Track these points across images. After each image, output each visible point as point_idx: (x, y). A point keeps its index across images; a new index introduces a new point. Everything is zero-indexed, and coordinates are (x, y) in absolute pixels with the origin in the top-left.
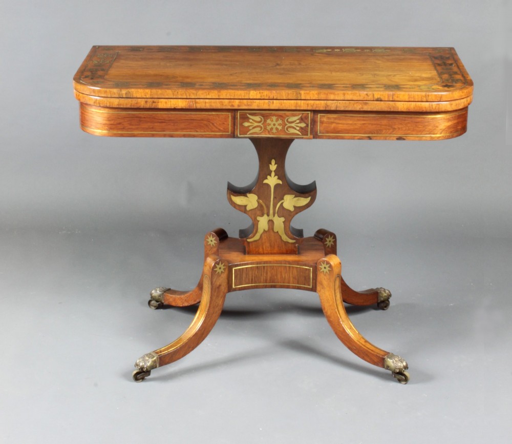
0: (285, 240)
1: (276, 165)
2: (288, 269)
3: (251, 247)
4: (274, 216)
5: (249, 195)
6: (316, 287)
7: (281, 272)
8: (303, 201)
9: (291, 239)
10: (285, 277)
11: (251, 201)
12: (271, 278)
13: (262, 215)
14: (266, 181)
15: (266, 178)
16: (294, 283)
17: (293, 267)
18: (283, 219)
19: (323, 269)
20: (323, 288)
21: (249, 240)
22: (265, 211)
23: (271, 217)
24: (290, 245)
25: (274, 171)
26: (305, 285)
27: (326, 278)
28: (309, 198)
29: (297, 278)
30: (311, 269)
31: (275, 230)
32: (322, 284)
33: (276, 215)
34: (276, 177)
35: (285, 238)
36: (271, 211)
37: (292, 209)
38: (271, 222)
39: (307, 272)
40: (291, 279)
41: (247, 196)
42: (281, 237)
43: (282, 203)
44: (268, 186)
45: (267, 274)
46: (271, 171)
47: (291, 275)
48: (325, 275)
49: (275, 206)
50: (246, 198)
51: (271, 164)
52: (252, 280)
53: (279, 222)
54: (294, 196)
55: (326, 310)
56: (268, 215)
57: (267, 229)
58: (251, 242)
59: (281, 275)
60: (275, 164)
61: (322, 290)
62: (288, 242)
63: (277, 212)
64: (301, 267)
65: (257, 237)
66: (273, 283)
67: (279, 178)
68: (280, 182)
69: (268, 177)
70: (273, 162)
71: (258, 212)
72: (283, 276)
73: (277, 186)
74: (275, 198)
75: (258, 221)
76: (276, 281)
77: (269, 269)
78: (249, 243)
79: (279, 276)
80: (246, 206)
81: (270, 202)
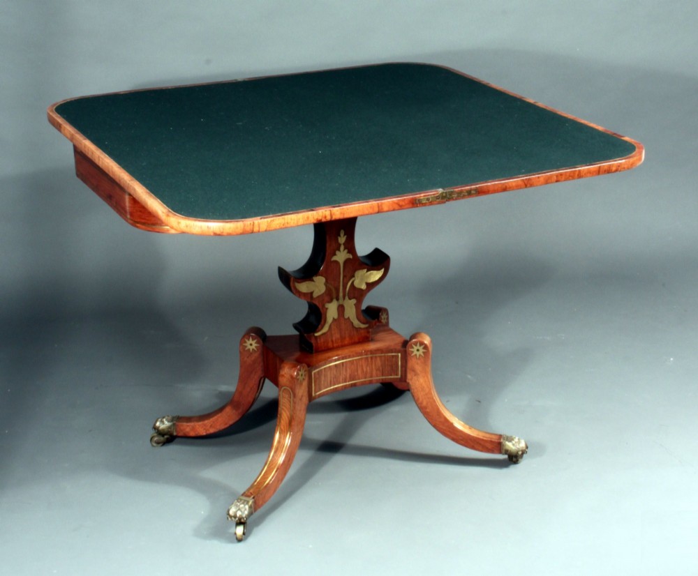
0: (357, 327)
1: (345, 237)
2: (370, 360)
3: (319, 342)
4: (344, 298)
5: (315, 278)
6: (406, 376)
7: (362, 366)
8: (375, 275)
9: (364, 323)
10: (367, 371)
11: (318, 286)
12: (350, 375)
13: (331, 301)
14: (334, 258)
15: (335, 254)
16: (377, 376)
17: (376, 357)
18: (354, 301)
19: (415, 352)
20: (416, 374)
21: (316, 334)
22: (334, 296)
23: (341, 302)
24: (362, 331)
25: (344, 244)
26: (391, 375)
27: (419, 362)
28: (383, 270)
29: (381, 368)
30: (400, 354)
31: (346, 317)
32: (414, 370)
33: (347, 298)
34: (346, 251)
35: (356, 323)
36: (341, 295)
37: (364, 287)
38: (341, 309)
39: (394, 359)
40: (374, 372)
41: (313, 281)
42: (352, 323)
43: (353, 283)
44: (337, 263)
45: (346, 370)
46: (340, 245)
47: (374, 367)
48: (419, 359)
49: (345, 287)
50: (313, 283)
51: (340, 236)
52: (331, 382)
53: (350, 305)
54: (365, 270)
55: (421, 400)
56: (338, 299)
57: (336, 317)
58: (320, 336)
59: (362, 369)
60: (345, 235)
61: (415, 378)
62: (360, 328)
63: (348, 293)
64: (386, 354)
65: (325, 329)
66: (353, 380)
67: (349, 252)
68: (351, 257)
69: (337, 252)
70: (342, 233)
71: (326, 298)
72: (365, 370)
73: (347, 262)
74: (344, 276)
75: (327, 309)
76: (357, 377)
77: (348, 365)
78: (316, 337)
79: (360, 372)
80: (312, 293)
81: (339, 282)
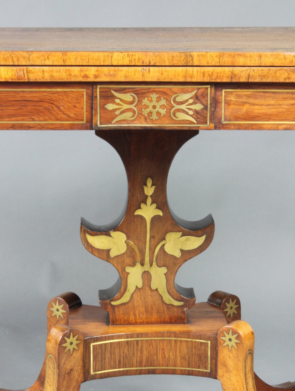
0: (168, 303)
1: (154, 187)
2: (173, 344)
3: (117, 313)
4: (151, 265)
5: (113, 234)
6: (216, 371)
7: (163, 349)
8: (195, 242)
9: (177, 300)
10: (169, 356)
11: (116, 243)
12: (147, 358)
13: (133, 265)
14: (138, 212)
15: (139, 208)
16: (182, 366)
17: (181, 341)
18: (164, 270)
19: (227, 342)
20: (228, 371)
21: (113, 303)
22: (138, 259)
23: (146, 268)
24: (175, 310)
25: (151, 196)
26: (199, 367)
27: (231, 355)
28: (204, 237)
29: (187, 357)
30: (209, 342)
31: (153, 287)
32: (225, 366)
33: (154, 264)
34: (154, 205)
35: (168, 299)
36: (147, 259)
37: (178, 254)
38: (147, 276)
39: (203, 347)
40: (179, 360)
41: (110, 236)
42: (162, 297)
43: (163, 245)
44: (142, 218)
45: (142, 352)
46: (147, 197)
47: (178, 354)
48: (231, 351)
49: (152, 251)
50: (109, 238)
51: (146, 185)
52: (120, 361)
53: (158, 274)
54: (180, 234)
56: (142, 264)
57: (140, 285)
58: (118, 306)
59: (164, 353)
60: (152, 185)
61: (226, 375)
62: (172, 305)
63: (156, 259)
64: (193, 340)
65: (126, 298)
66: (151, 366)
67: (158, 208)
68: (161, 213)
69: (142, 205)
70: (149, 182)
71: (128, 260)
72: (167, 355)
73: (155, 219)
74: (152, 237)
75: (128, 274)
76: (156, 363)
77: (145, 346)
78: (114, 307)
79: (160, 356)
80: (108, 251)
81: (145, 242)
